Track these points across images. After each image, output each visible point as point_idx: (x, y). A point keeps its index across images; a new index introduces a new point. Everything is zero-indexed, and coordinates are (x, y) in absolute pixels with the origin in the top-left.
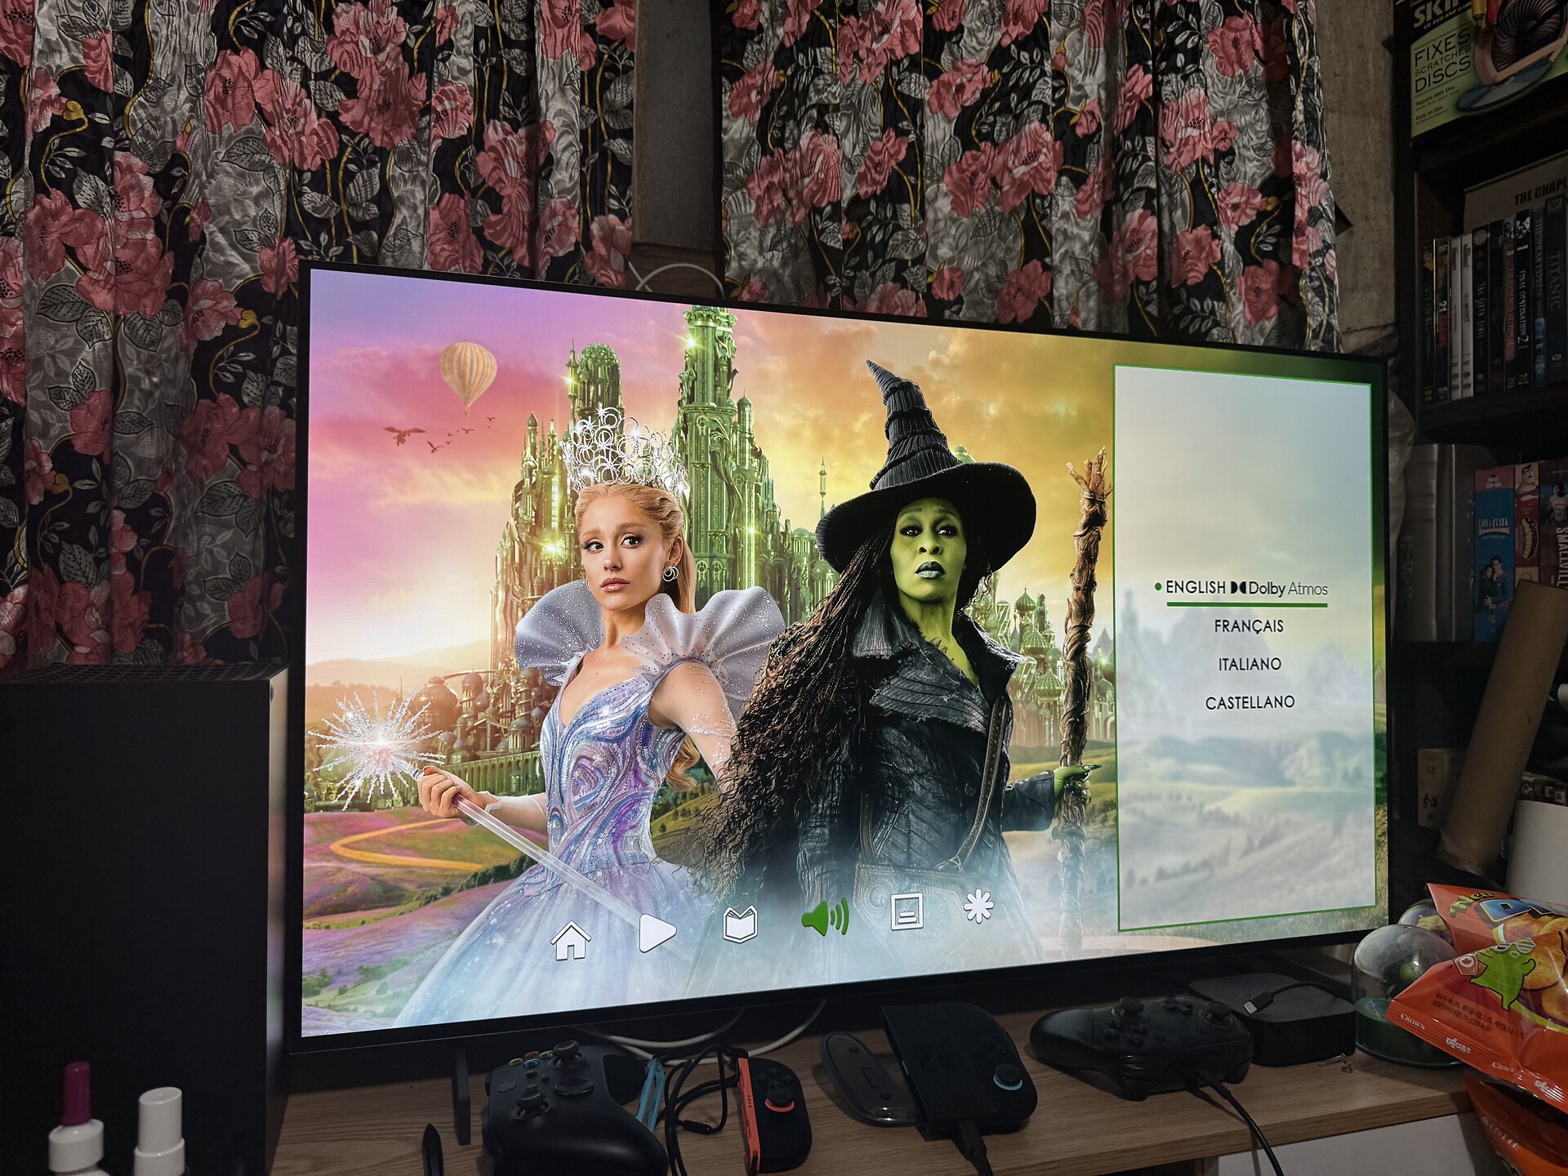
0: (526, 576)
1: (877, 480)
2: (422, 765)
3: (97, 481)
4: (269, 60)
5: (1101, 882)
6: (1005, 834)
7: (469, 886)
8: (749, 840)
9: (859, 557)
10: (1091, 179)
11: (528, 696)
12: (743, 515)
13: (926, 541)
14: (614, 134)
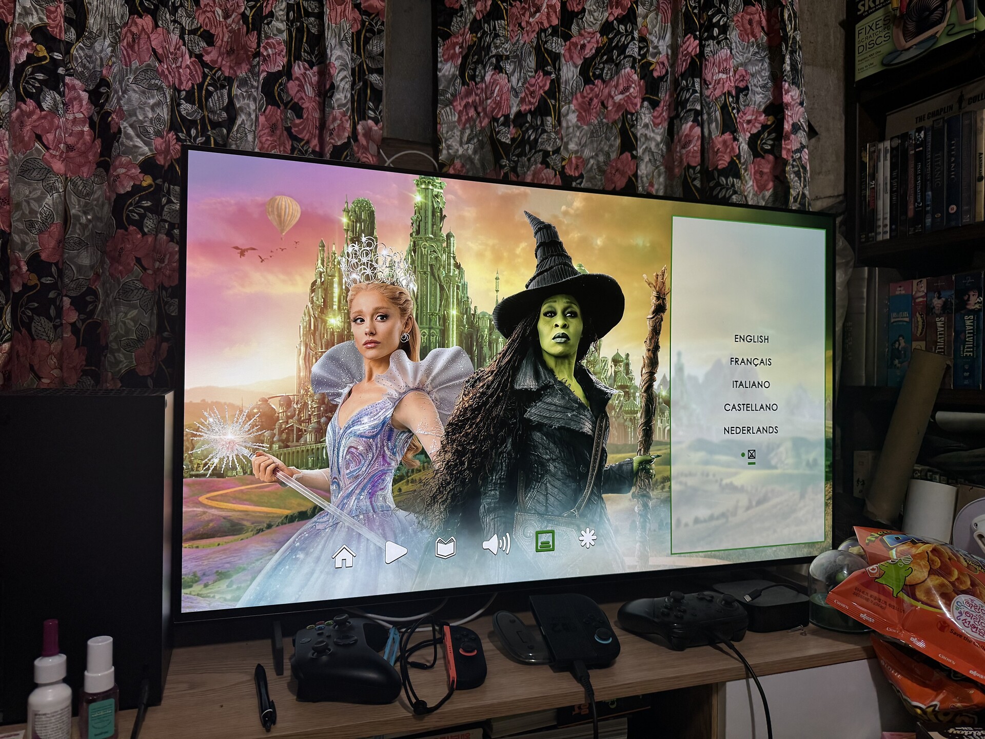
0: (318, 338)
1: (530, 283)
2: (255, 450)
3: (54, 277)
4: (161, 22)
5: (661, 525)
6: (604, 496)
7: (283, 523)
8: (452, 497)
9: (518, 329)
10: (662, 104)
11: (319, 410)
12: (449, 303)
13: (559, 320)
14: (371, 71)
